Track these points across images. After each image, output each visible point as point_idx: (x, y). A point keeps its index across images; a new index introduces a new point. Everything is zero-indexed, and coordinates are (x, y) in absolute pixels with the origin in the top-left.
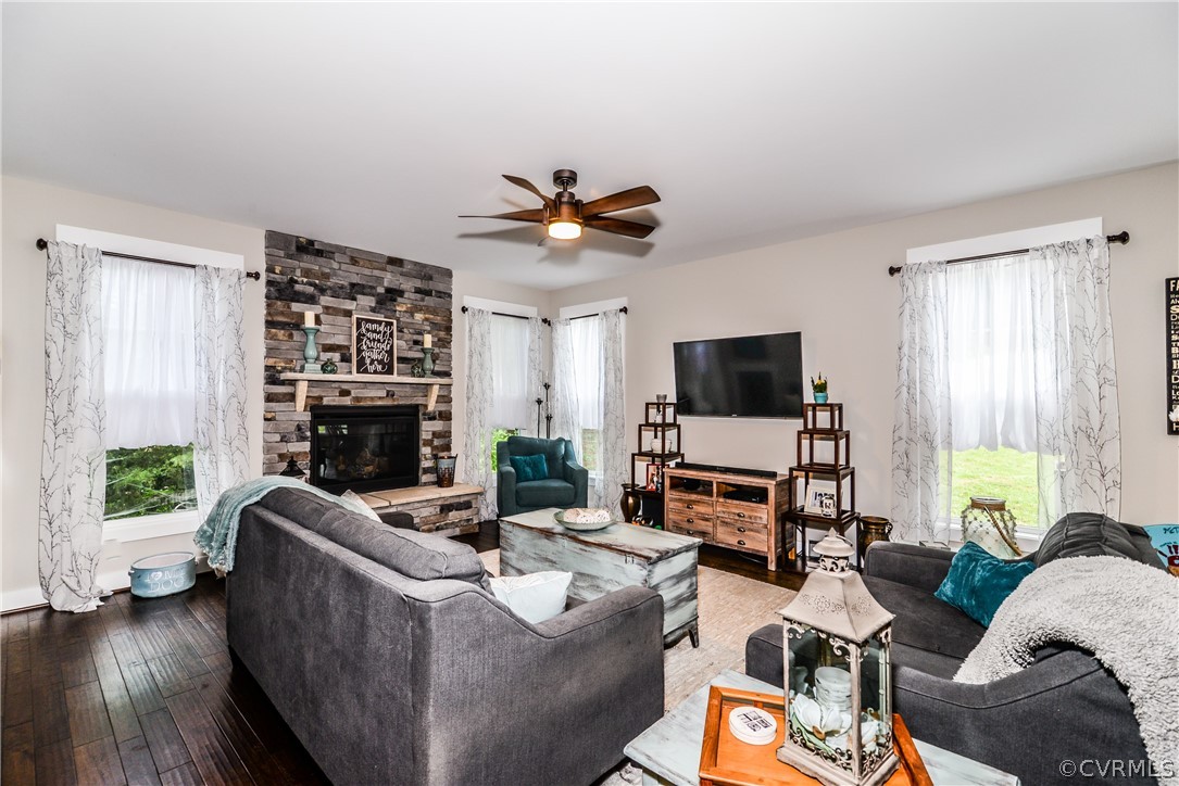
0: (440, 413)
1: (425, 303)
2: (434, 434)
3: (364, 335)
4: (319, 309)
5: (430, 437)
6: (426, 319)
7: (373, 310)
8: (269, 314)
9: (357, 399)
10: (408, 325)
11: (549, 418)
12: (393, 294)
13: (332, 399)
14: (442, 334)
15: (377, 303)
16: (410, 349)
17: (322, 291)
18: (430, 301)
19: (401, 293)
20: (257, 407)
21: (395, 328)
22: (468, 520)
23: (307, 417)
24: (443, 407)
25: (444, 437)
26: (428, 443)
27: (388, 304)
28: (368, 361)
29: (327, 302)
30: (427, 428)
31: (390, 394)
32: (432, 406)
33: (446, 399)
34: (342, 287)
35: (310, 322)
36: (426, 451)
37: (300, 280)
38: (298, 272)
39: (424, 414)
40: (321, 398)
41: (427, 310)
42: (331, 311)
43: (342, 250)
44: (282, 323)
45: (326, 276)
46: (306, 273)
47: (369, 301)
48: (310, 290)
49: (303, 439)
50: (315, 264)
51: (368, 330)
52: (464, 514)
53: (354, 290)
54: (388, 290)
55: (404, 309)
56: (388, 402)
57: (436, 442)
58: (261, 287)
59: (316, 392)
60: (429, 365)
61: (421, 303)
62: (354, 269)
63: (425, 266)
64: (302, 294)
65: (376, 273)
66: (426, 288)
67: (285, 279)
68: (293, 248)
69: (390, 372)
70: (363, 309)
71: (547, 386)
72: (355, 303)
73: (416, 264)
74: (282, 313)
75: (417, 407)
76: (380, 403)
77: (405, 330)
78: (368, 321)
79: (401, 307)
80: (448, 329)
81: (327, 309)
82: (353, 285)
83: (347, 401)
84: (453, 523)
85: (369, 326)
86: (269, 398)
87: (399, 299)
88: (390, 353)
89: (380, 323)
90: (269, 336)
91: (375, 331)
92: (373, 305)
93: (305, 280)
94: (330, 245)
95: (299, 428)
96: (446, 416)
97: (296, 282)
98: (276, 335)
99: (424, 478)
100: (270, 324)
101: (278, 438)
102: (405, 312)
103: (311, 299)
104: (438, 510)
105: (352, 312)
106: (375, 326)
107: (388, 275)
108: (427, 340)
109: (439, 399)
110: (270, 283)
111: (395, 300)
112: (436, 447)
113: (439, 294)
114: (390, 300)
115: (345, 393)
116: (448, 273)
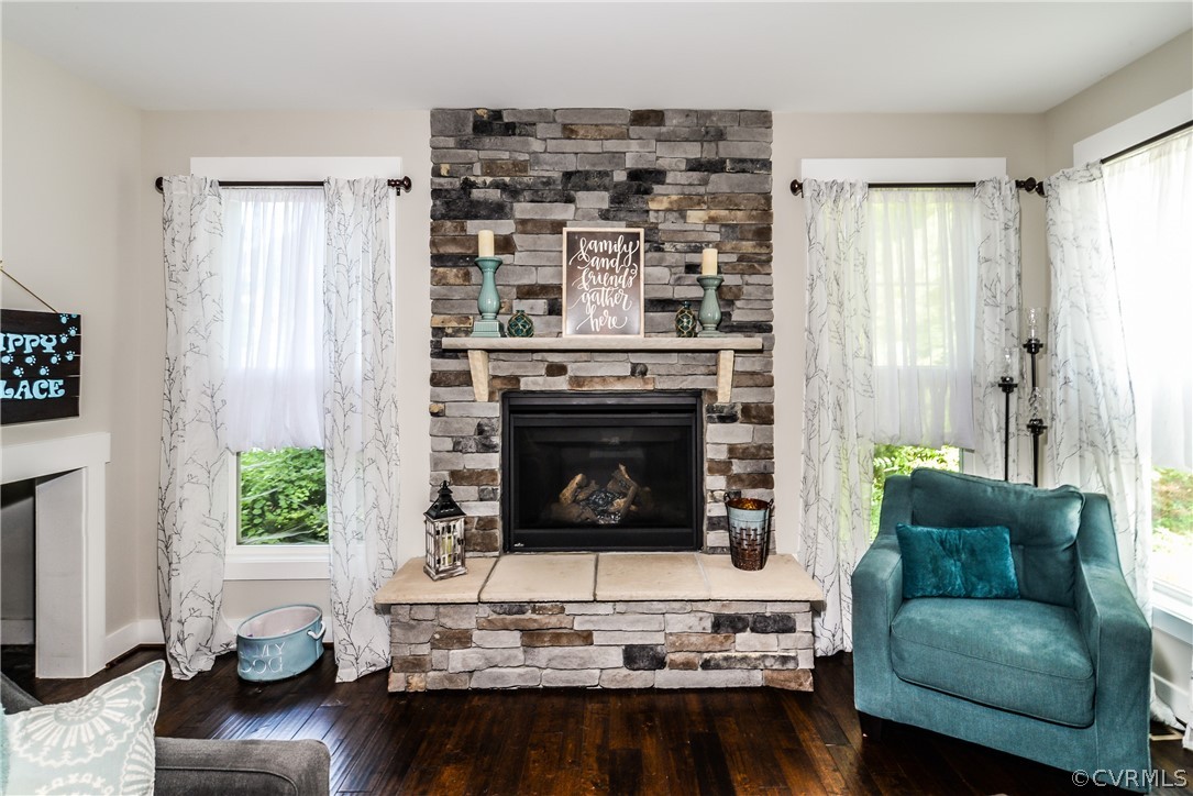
0: (746, 409)
1: (710, 188)
2: (732, 450)
3: (583, 263)
4: (506, 227)
5: (723, 456)
6: (713, 220)
7: (605, 216)
8: (433, 244)
9: (577, 380)
10: (674, 236)
11: (1037, 429)
12: (644, 180)
13: (535, 381)
14: (748, 246)
15: (613, 200)
16: (678, 282)
17: (514, 192)
18: (720, 183)
19: (658, 176)
20: (417, 395)
21: (641, 244)
22: (785, 660)
23: (495, 411)
24: (751, 396)
25: (754, 457)
26: (722, 468)
27: (633, 199)
28: (590, 310)
29: (522, 212)
30: (717, 439)
31: (639, 371)
32: (725, 394)
33: (759, 380)
34: (548, 182)
35: (486, 250)
36: (715, 483)
37: (479, 180)
38: (477, 169)
39: (711, 410)
40: (516, 379)
41: (714, 200)
42: (529, 227)
43: (546, 116)
44: (453, 259)
45: (521, 167)
46: (490, 167)
47: (598, 200)
48: (495, 194)
49: (487, 448)
50: (500, 150)
51: (591, 253)
52: (773, 643)
53: (571, 184)
54: (635, 175)
55: (665, 205)
56: (636, 385)
57: (737, 467)
58: (421, 201)
59: (507, 368)
60: (712, 310)
61: (702, 190)
62: (569, 145)
63: (709, 114)
64: (485, 203)
65: (611, 145)
66: (712, 156)
67: (457, 183)
68: (469, 129)
69: (632, 328)
70: (588, 217)
71: (1033, 348)
72: (572, 206)
73: (688, 113)
74: (454, 241)
75: (697, 394)
76: (619, 387)
77: (667, 246)
78: (591, 236)
79: (660, 201)
80: (763, 235)
81: (524, 225)
82: (568, 175)
83: (560, 384)
84: (744, 659)
85: (594, 245)
86: (437, 380)
87: (657, 188)
88: (633, 291)
89: (614, 237)
90: (438, 280)
91: (605, 254)
92: (606, 206)
93: (489, 180)
94: (529, 112)
95: (480, 430)
96: (761, 415)
97: (473, 185)
98: (444, 277)
99: (714, 538)
100: (438, 260)
101: (449, 444)
102: (667, 210)
103: (497, 211)
104: (708, 624)
105: (563, 224)
106: (604, 245)
107: (634, 146)
108: (710, 260)
109: (740, 379)
110: (436, 193)
111: (648, 192)
112: (737, 478)
113: (743, 165)
114: (638, 192)
115: (556, 370)
116: (763, 119)
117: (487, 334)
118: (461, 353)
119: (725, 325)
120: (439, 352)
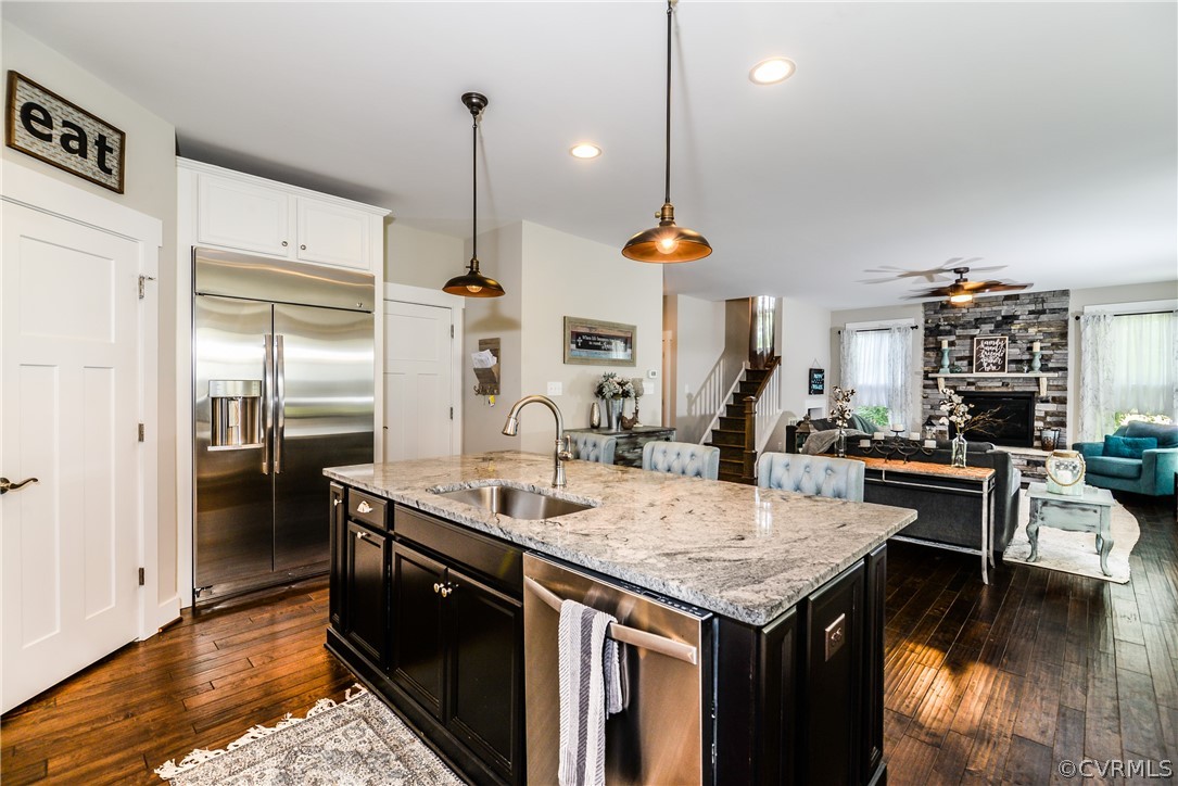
0: (1054, 398)
1: (1039, 320)
2: (1047, 413)
3: (983, 349)
4: (953, 338)
5: (1043, 415)
6: (1040, 331)
7: (992, 332)
8: (925, 344)
9: (981, 388)
10: (1021, 338)
12: (1009, 319)
14: (1056, 340)
15: (995, 327)
16: (1023, 353)
17: (955, 327)
18: (1044, 318)
19: (1015, 317)
20: (919, 391)
21: (1007, 341)
24: (1057, 394)
25: (1057, 416)
26: (1042, 419)
27: (1004, 326)
28: (985, 364)
29: (959, 333)
30: (1040, 409)
31: (1005, 385)
32: (1044, 393)
33: (1060, 388)
34: (969, 322)
35: (945, 345)
36: (1038, 424)
37: (943, 323)
38: (942, 320)
39: (1038, 398)
40: (955, 387)
41: (1040, 324)
42: (961, 337)
44: (933, 348)
45: (958, 318)
46: (946, 319)
47: (992, 327)
48: (948, 328)
50: (951, 314)
51: (986, 345)
53: (978, 322)
54: (1005, 317)
55: (1018, 326)
56: (1004, 389)
57: (1049, 419)
58: (921, 331)
59: (954, 383)
60: (1037, 364)
61: (1035, 321)
62: (978, 310)
63: (1041, 293)
64: (945, 331)
65: (996, 308)
66: (1040, 308)
67: (934, 325)
68: (938, 309)
69: (1003, 370)
70: (985, 333)
72: (979, 330)
73: (1029, 294)
74: (932, 343)
75: (1033, 393)
76: (997, 390)
77: (1019, 342)
78: (986, 339)
79: (1015, 328)
80: (1064, 335)
81: (959, 337)
82: (976, 320)
83: (972, 388)
85: (987, 343)
86: (925, 387)
87: (1015, 321)
88: (1003, 358)
89: (995, 340)
90: (925, 355)
91: (991, 346)
93: (946, 323)
96: (1061, 401)
97: (940, 325)
98: (929, 354)
99: (1036, 443)
100: (926, 349)
101: (928, 406)
102: (1019, 329)
103: (949, 333)
104: (1025, 463)
105: (975, 336)
106: (991, 342)
107: (1005, 307)
108: (1037, 347)
109: (1049, 387)
110: (926, 329)
111: (1012, 323)
112: (1050, 423)
113: (1053, 311)
114: (1007, 323)
115: (969, 384)
116: (1065, 293)
117: (946, 373)
118: (935, 379)
119: (1044, 369)
120: (926, 377)
